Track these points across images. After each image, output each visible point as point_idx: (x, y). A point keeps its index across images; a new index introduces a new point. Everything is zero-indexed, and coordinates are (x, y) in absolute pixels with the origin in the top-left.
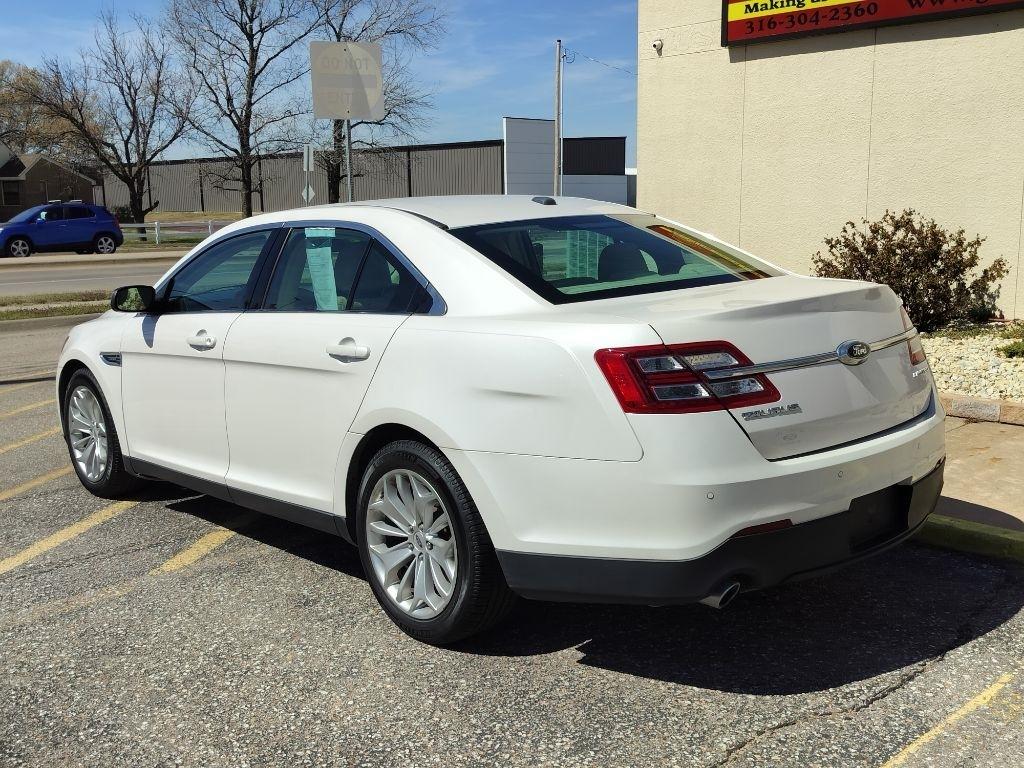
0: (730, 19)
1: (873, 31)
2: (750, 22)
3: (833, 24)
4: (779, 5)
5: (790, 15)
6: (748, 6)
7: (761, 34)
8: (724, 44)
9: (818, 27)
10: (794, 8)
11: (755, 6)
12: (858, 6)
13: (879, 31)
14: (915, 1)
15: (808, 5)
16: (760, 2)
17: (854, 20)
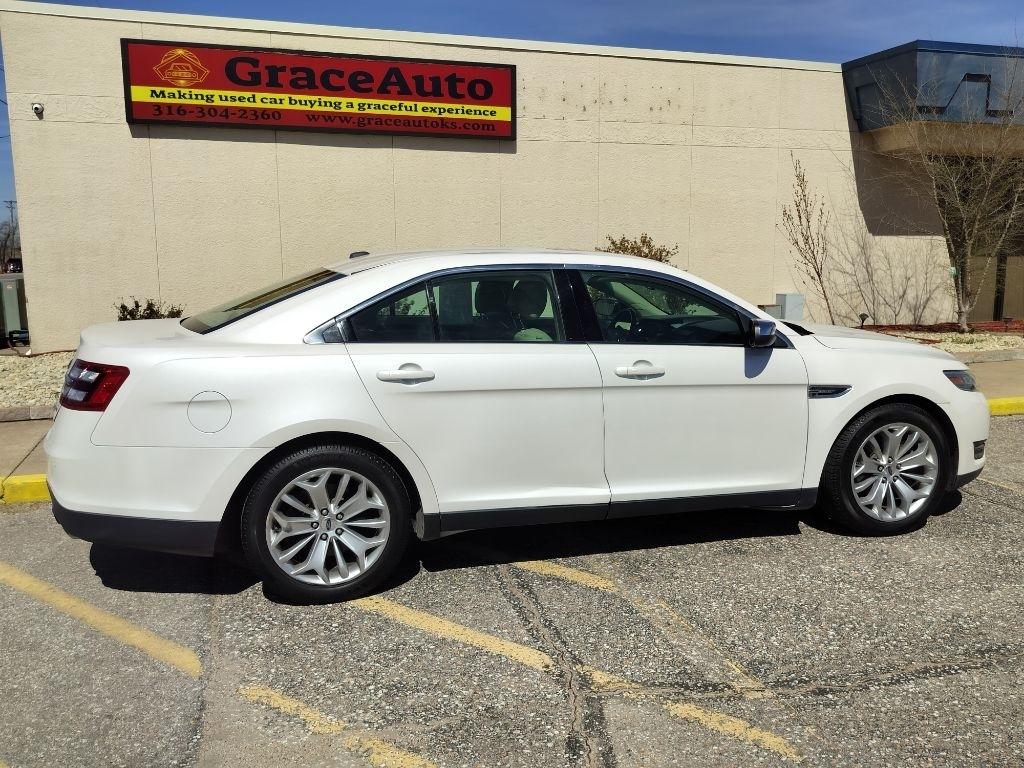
0: (134, 99)
1: (273, 133)
2: (158, 106)
3: (243, 121)
4: (187, 96)
5: (201, 108)
6: (153, 92)
7: (170, 118)
8: (131, 120)
9: (228, 121)
10: (203, 102)
11: (162, 93)
12: (264, 111)
13: (278, 133)
14: (312, 116)
15: (217, 102)
16: (167, 90)
17: (261, 121)
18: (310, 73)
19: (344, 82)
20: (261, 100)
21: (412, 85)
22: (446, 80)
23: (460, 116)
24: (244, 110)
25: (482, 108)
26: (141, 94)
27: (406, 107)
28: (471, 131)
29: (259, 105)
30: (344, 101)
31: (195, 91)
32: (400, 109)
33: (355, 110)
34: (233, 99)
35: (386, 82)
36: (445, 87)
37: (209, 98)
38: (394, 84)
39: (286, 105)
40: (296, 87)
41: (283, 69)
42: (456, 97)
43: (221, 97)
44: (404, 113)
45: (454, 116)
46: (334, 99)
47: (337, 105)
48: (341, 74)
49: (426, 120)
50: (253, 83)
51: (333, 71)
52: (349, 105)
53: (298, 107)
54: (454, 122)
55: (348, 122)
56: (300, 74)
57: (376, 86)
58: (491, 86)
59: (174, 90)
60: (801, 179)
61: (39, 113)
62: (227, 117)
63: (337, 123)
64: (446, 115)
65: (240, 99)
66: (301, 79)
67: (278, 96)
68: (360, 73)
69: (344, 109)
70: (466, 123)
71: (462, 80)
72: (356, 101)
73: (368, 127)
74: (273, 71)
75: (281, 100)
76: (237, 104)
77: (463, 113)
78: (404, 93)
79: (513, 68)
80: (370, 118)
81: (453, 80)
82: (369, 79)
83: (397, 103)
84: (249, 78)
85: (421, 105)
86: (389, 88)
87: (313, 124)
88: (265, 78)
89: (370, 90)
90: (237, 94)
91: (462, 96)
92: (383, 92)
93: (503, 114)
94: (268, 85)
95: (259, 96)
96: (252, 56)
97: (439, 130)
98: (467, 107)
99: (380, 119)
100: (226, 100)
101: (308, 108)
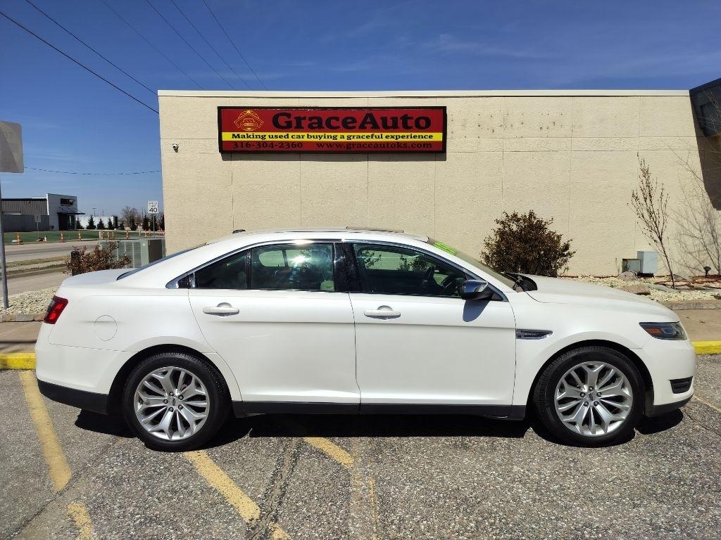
0: (224, 139)
1: (298, 155)
2: (236, 143)
3: (281, 149)
4: (252, 137)
5: (258, 142)
6: (234, 135)
7: (242, 149)
8: (221, 150)
9: (273, 149)
10: (260, 140)
11: (238, 135)
12: (293, 143)
13: (302, 155)
14: (320, 144)
15: (267, 139)
16: (241, 134)
17: (291, 149)
18: (320, 119)
19: (339, 123)
20: (293, 137)
21: (380, 123)
22: (401, 118)
23: (409, 140)
24: (282, 143)
25: (424, 134)
26: (227, 136)
27: (376, 136)
28: (417, 149)
29: (290, 139)
30: (339, 134)
31: (256, 134)
32: (372, 138)
33: (345, 140)
34: (276, 137)
35: (364, 122)
36: (400, 122)
37: (263, 137)
38: (369, 123)
39: (305, 139)
40: (312, 128)
41: (305, 118)
42: (407, 128)
43: (270, 136)
44: (374, 140)
45: (405, 140)
46: (332, 134)
47: (335, 137)
48: (337, 119)
49: (388, 143)
50: (288, 127)
51: (333, 118)
52: (342, 137)
53: (312, 140)
54: (405, 144)
55: (341, 147)
56: (314, 121)
57: (358, 125)
58: (430, 120)
59: (245, 134)
60: (646, 173)
61: (176, 149)
62: (273, 147)
63: (334, 148)
64: (400, 140)
65: (280, 137)
66: (315, 123)
67: (301, 134)
68: (349, 118)
69: (339, 140)
70: (413, 144)
71: (411, 118)
72: (346, 135)
73: (352, 149)
74: (299, 120)
75: (303, 136)
76: (279, 139)
77: (411, 138)
78: (375, 128)
79: (444, 108)
80: (354, 143)
81: (405, 118)
82: (354, 120)
83: (370, 134)
84: (285, 125)
85: (384, 135)
86: (366, 125)
87: (320, 149)
88: (294, 124)
89: (354, 127)
90: (279, 134)
91: (411, 127)
92: (362, 128)
93: (438, 137)
94: (295, 128)
95: (291, 134)
96: (288, 112)
97: (396, 149)
98: (414, 134)
99: (359, 144)
100: (273, 137)
101: (318, 140)
